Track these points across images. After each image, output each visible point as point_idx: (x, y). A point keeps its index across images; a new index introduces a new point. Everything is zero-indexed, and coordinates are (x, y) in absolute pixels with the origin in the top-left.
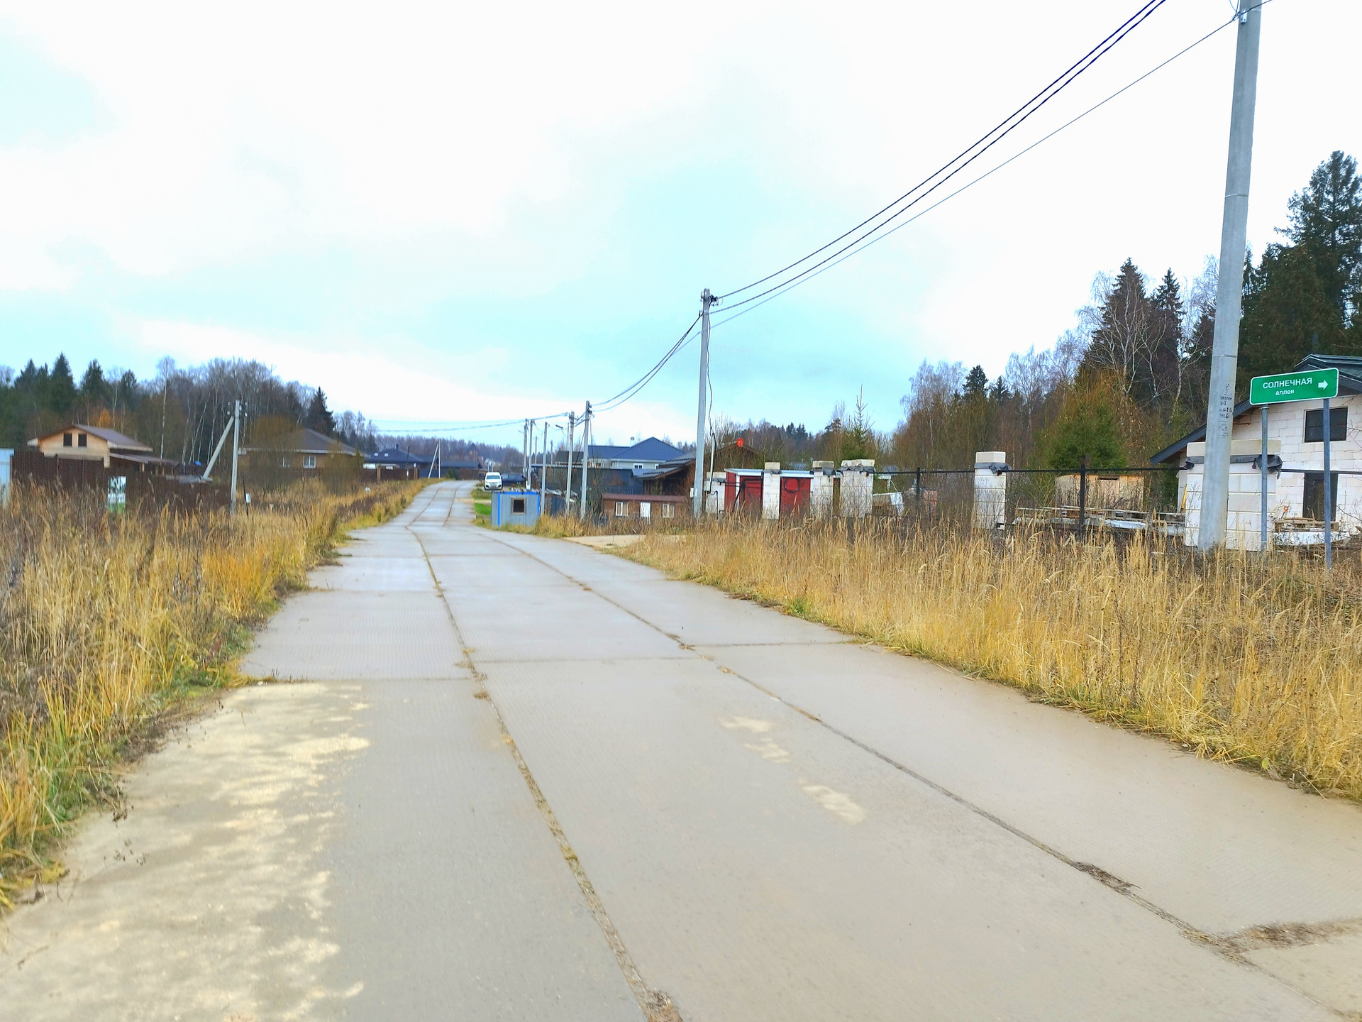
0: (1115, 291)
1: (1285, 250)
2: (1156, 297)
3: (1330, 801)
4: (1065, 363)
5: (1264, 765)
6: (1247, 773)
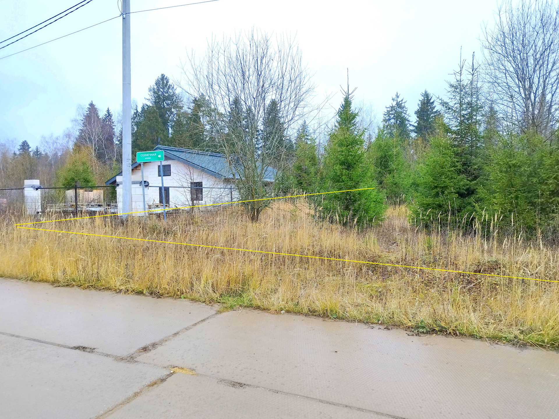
0: (87, 114)
1: (149, 107)
2: (104, 118)
3: (165, 299)
4: (68, 142)
5: (144, 292)
6: (139, 296)
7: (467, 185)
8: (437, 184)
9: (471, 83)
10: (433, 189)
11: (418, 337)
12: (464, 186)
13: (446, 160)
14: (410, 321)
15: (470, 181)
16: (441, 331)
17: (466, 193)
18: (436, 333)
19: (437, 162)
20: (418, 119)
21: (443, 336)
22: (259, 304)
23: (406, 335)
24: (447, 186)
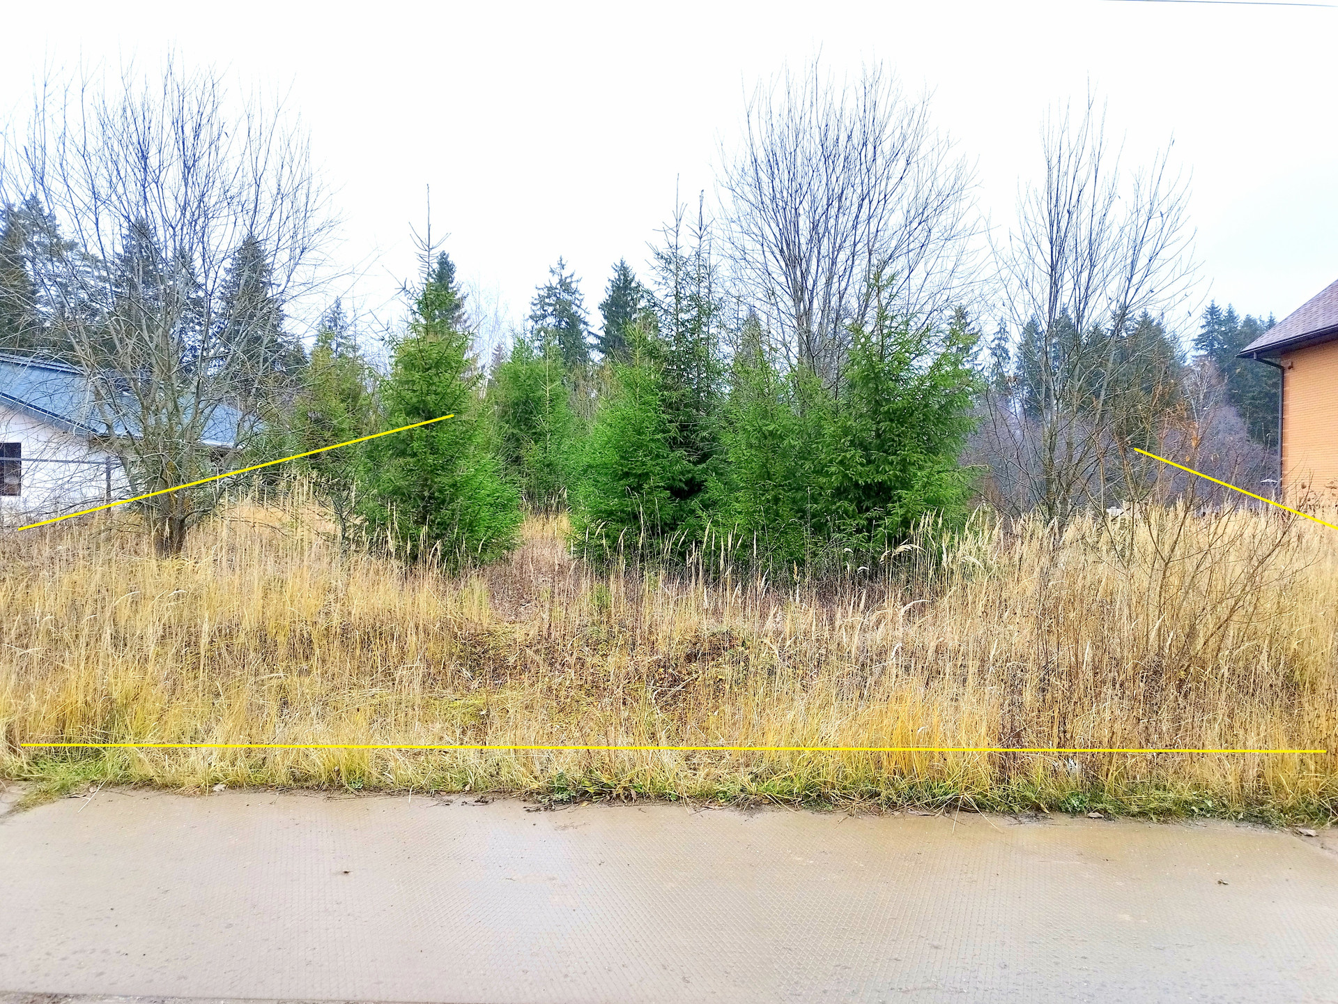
7: (689, 472)
8: (629, 469)
9: (698, 255)
10: (620, 479)
11: (549, 813)
12: (682, 473)
13: (647, 416)
14: (535, 778)
15: (695, 464)
16: (599, 794)
17: (686, 488)
18: (590, 800)
19: (630, 419)
20: (606, 323)
21: (604, 805)
22: (152, 773)
23: (523, 813)
24: (647, 474)
